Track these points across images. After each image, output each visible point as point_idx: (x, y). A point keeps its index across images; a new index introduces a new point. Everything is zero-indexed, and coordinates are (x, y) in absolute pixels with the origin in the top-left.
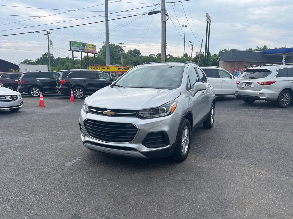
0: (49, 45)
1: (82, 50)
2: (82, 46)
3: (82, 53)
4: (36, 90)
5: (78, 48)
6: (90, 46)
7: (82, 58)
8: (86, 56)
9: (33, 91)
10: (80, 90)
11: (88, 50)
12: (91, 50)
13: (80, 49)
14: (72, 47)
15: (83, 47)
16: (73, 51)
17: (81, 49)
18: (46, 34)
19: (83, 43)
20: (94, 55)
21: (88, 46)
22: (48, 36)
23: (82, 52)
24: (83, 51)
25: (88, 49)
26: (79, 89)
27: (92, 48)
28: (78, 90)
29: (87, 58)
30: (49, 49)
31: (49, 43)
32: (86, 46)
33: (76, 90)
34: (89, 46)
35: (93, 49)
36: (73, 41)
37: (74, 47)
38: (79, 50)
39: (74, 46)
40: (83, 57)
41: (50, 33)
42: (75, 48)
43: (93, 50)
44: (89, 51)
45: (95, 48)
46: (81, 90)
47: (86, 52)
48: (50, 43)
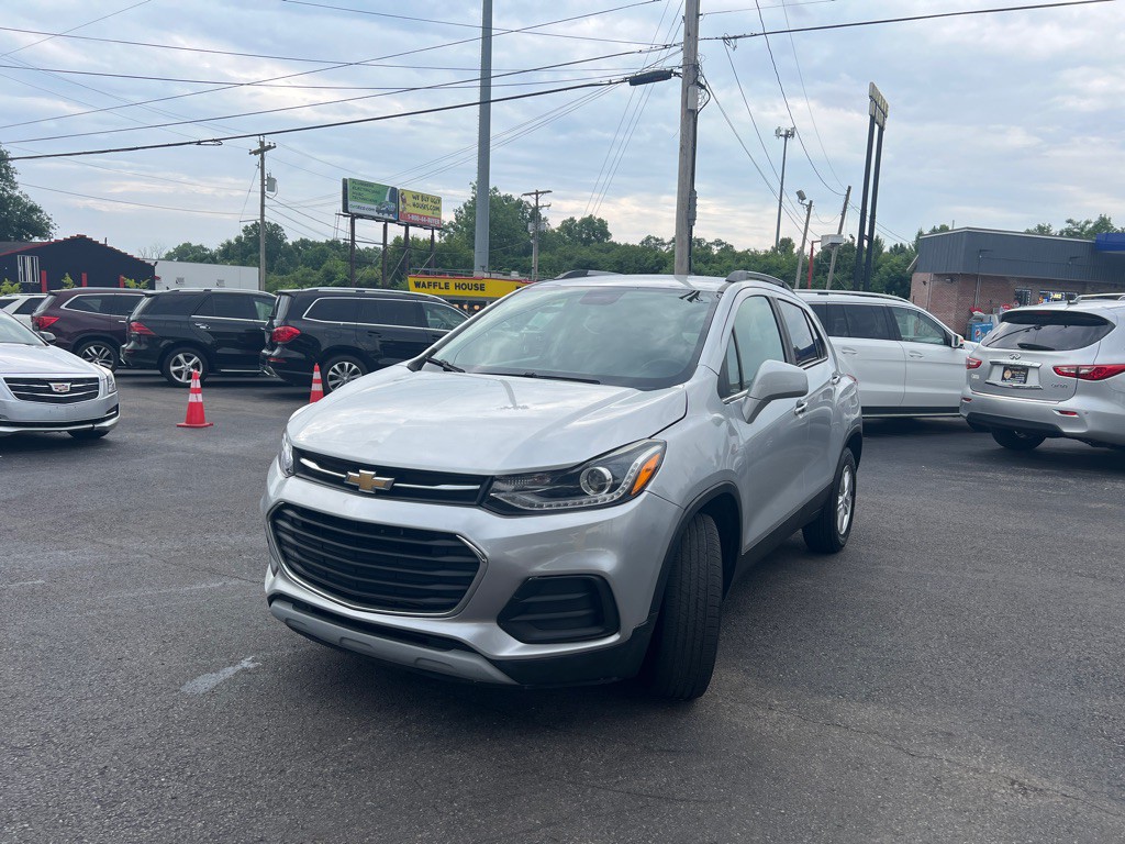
0: (263, 193)
1: (386, 216)
2: (387, 199)
3: (385, 227)
4: (188, 359)
5: (375, 207)
6: (419, 201)
7: (385, 243)
8: (403, 237)
9: (178, 363)
10: (350, 367)
11: (411, 214)
12: (421, 216)
13: (378, 211)
14: (350, 203)
15: (392, 204)
16: (354, 217)
17: (383, 212)
18: (256, 153)
19: (394, 190)
20: (433, 236)
21: (410, 200)
22: (262, 159)
23: (387, 221)
24: (391, 217)
25: (410, 209)
26: (347, 364)
27: (424, 207)
28: (342, 367)
29: (405, 245)
30: (263, 206)
31: (263, 185)
32: (404, 201)
33: (336, 367)
34: (417, 201)
35: (429, 213)
36: (354, 181)
37: (359, 204)
38: (375, 214)
39: (358, 197)
40: (390, 241)
41: (269, 147)
42: (366, 205)
43: (427, 217)
44: (413, 218)
45: (438, 209)
46: (354, 367)
47: (403, 222)
48: (268, 184)
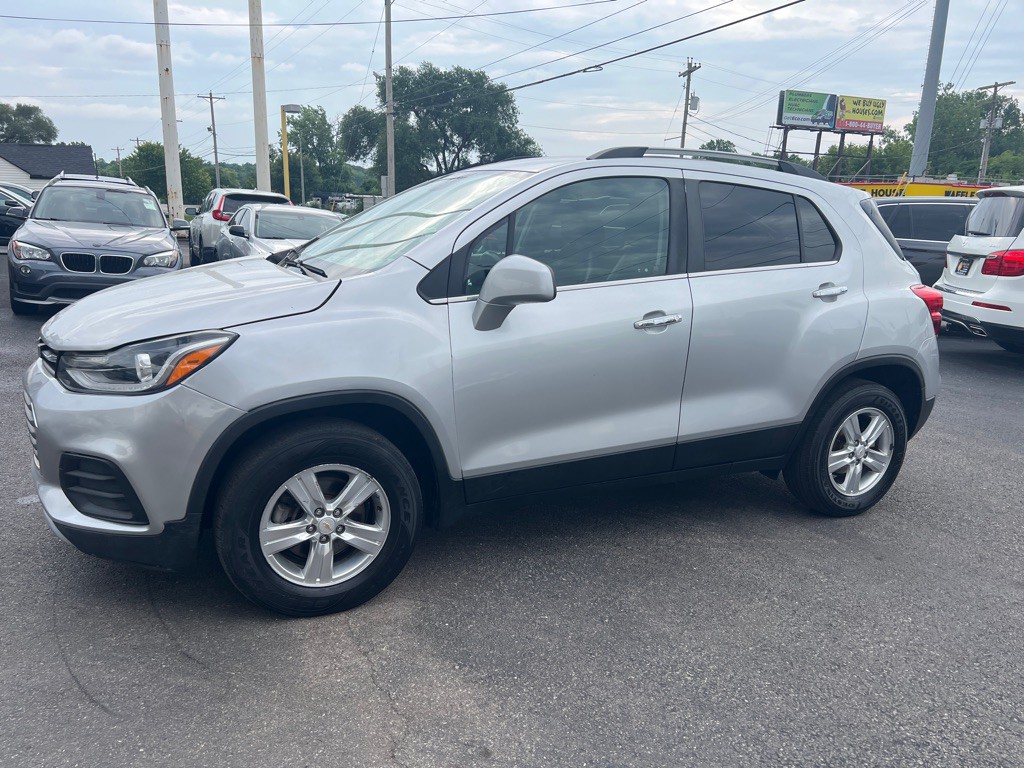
0: (686, 112)
1: (821, 125)
2: (824, 107)
3: (819, 136)
5: (810, 117)
6: (861, 107)
7: (817, 153)
8: (838, 145)
11: (849, 121)
12: (859, 122)
13: (813, 121)
14: (784, 114)
15: (827, 112)
16: (787, 129)
17: (819, 121)
18: (684, 75)
19: (834, 97)
20: (871, 142)
21: (850, 106)
22: (689, 80)
23: (822, 130)
24: (827, 126)
25: (848, 116)
27: (865, 112)
29: (838, 153)
30: (685, 124)
31: (687, 104)
32: (843, 108)
34: (856, 107)
35: (870, 118)
36: (791, 92)
37: (793, 115)
38: (810, 124)
39: (794, 108)
40: (824, 149)
41: (696, 68)
42: (796, 116)
43: (867, 123)
44: (851, 124)
45: (881, 113)
47: (838, 129)
48: (692, 102)
